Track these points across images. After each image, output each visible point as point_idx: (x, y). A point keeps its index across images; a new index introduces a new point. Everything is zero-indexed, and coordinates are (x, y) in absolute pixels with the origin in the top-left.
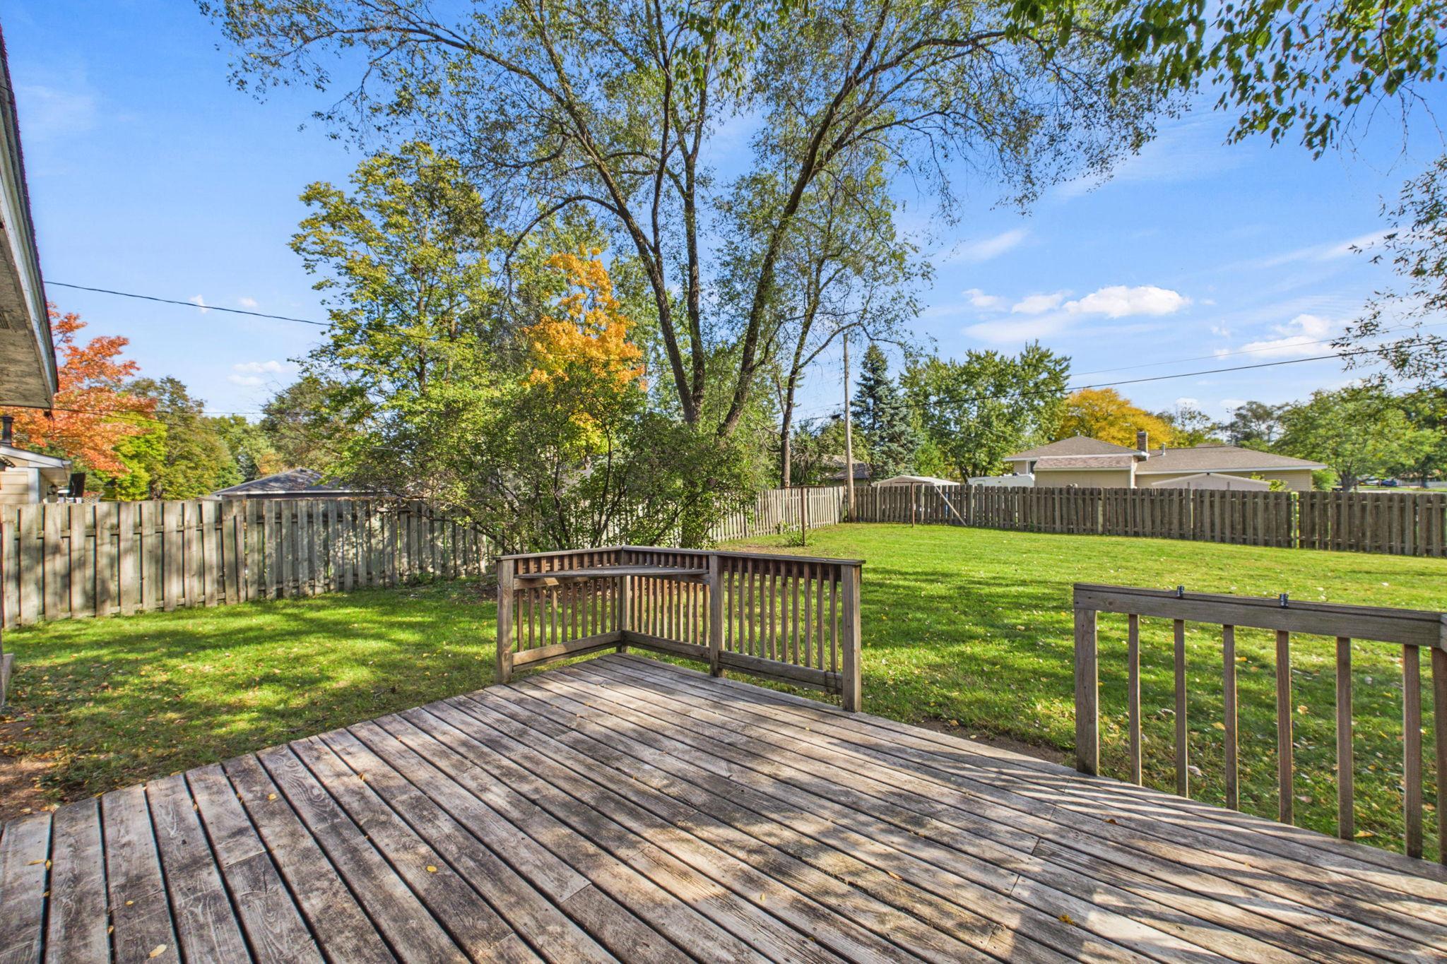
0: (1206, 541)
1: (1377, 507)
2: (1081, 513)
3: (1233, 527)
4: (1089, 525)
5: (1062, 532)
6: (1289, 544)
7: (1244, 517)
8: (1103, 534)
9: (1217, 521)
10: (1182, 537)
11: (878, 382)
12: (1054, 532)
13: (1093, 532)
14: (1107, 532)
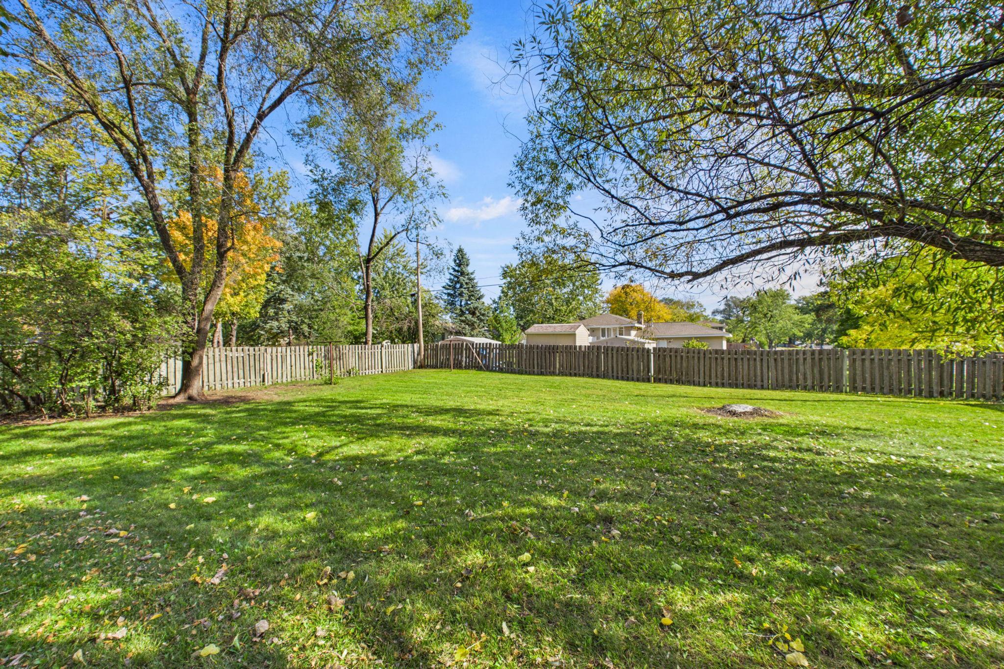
0: (609, 379)
1: (688, 357)
2: (548, 361)
3: (622, 371)
4: (552, 369)
5: (538, 374)
6: (649, 381)
7: (627, 363)
8: (559, 375)
9: (615, 366)
10: (598, 376)
11: (462, 273)
12: (533, 374)
13: (553, 374)
14: (562, 374)
